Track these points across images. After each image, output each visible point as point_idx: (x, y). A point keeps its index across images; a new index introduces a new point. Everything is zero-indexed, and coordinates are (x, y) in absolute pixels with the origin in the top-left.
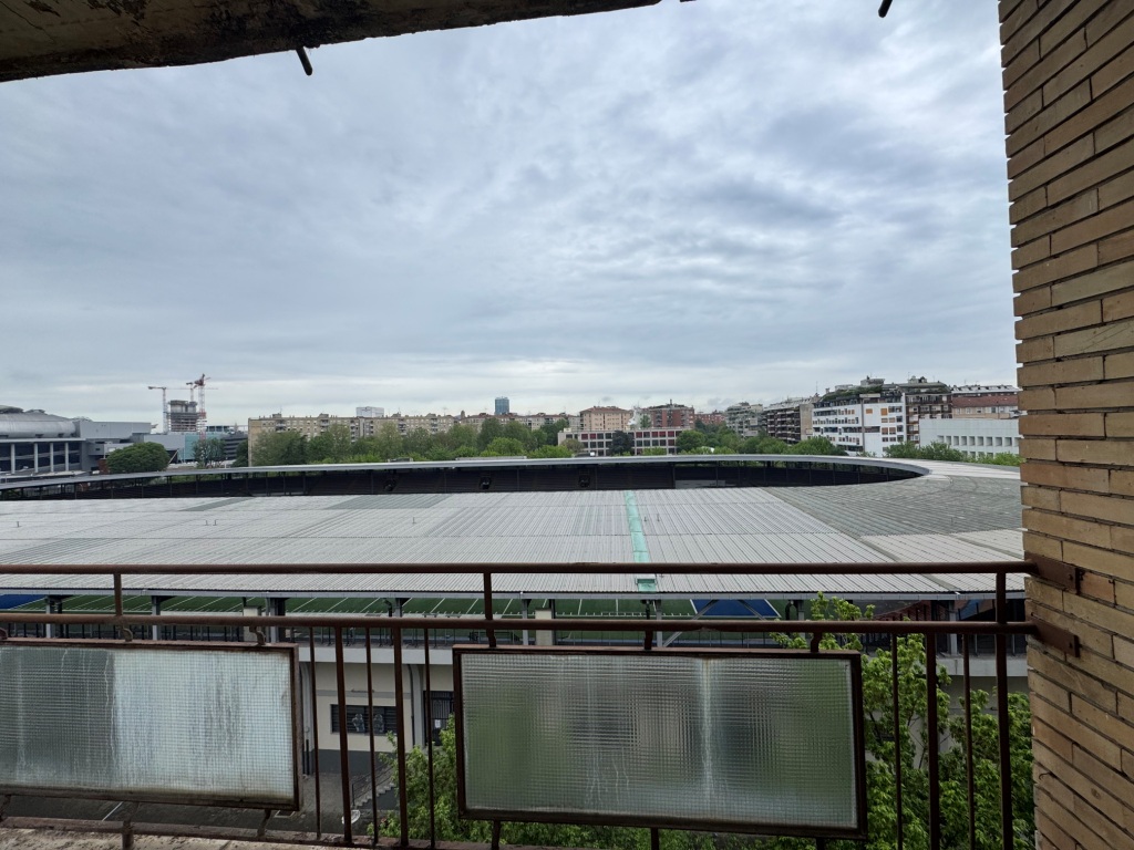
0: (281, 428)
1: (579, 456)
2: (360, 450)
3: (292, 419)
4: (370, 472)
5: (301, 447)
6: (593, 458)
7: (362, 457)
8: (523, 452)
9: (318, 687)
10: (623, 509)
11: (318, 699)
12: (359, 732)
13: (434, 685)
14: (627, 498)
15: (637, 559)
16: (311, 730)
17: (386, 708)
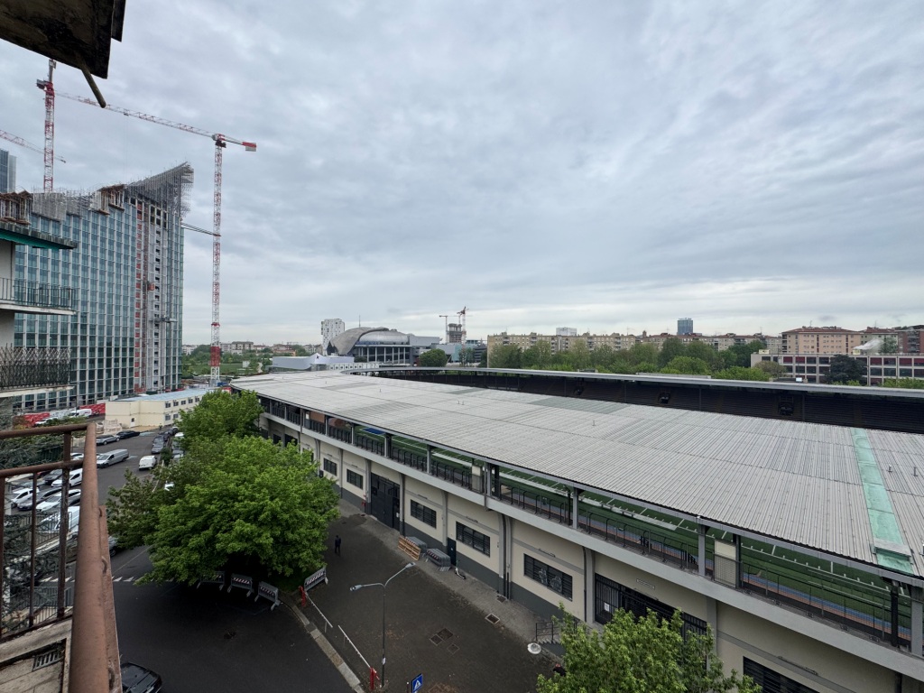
0: (506, 342)
1: (778, 380)
2: (557, 361)
3: (513, 336)
4: (564, 379)
5: (518, 356)
6: (799, 384)
7: (559, 367)
8: (706, 370)
9: (516, 536)
10: (848, 451)
11: (516, 546)
12: (544, 584)
13: (604, 572)
14: (855, 437)
15: (874, 520)
16: (511, 566)
17: (564, 574)
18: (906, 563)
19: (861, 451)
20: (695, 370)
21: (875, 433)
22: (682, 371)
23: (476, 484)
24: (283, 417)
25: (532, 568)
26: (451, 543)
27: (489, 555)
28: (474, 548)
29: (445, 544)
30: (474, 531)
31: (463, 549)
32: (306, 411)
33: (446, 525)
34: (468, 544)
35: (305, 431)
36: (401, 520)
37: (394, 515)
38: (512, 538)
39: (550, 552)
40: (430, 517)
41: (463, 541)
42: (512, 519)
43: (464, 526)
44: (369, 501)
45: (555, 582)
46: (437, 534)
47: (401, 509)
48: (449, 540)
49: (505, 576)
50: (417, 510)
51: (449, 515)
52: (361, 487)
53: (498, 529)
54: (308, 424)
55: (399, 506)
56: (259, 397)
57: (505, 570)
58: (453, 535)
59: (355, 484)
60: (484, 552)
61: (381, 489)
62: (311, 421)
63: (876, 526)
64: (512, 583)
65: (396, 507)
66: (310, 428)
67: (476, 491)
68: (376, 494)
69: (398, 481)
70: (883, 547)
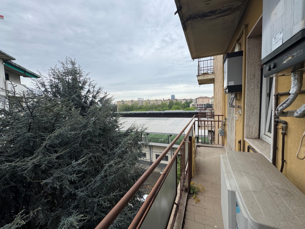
0: (123, 103)
2: (140, 108)
3: (126, 101)
5: (128, 108)
8: (181, 109)
16: (152, 158)
17: (166, 156)
20: (178, 109)
27: (146, 157)
38: (152, 152)
45: (164, 158)
49: (151, 161)
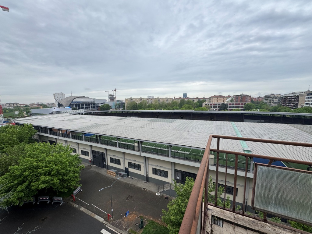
0: (132, 101)
1: (210, 110)
2: (149, 107)
3: (134, 99)
5: (136, 106)
6: (215, 111)
7: (150, 109)
8: (193, 108)
9: (149, 163)
10: (232, 127)
11: (150, 166)
12: (159, 175)
13: (177, 168)
14: (232, 124)
15: (242, 144)
16: (148, 172)
17: (165, 171)
18: (250, 152)
19: (234, 127)
20: (190, 108)
21: (236, 122)
22: (186, 109)
23: (136, 149)
24: (47, 133)
25: (155, 171)
26: (127, 169)
27: (140, 170)
28: (135, 169)
29: (124, 170)
30: (135, 164)
31: (131, 170)
32: (59, 130)
33: (124, 164)
34: (133, 168)
35: (60, 138)
36: (106, 165)
37: (103, 163)
38: (148, 164)
39: (160, 166)
40: (118, 162)
41: (131, 168)
42: (148, 158)
43: (131, 163)
44: (92, 160)
45: (162, 174)
46: (121, 167)
47: (106, 161)
48: (126, 168)
49: (146, 175)
50: (112, 160)
51: (125, 160)
52: (88, 156)
53: (143, 162)
54: (61, 135)
55: (105, 160)
56: (33, 126)
57: (146, 174)
58: (127, 166)
59: (85, 155)
60: (139, 170)
61: (97, 155)
62: (62, 134)
63: (242, 145)
64: (149, 177)
65: (104, 161)
66: (63, 137)
67: (136, 151)
68: (95, 157)
69: (104, 152)
70: (245, 149)
